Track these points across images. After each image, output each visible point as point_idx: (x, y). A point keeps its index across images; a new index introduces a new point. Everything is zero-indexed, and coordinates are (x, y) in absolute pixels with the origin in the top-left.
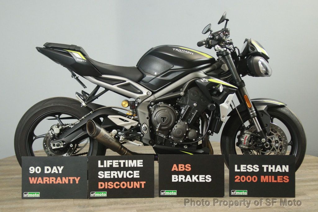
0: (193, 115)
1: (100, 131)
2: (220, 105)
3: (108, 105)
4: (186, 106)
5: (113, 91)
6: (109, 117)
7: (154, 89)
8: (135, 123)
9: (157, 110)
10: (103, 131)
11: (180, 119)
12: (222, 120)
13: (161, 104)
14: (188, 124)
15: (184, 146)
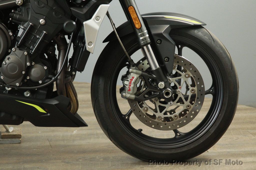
0: (39, 39)
2: (84, 23)
4: (27, 23)
11: (16, 47)
12: (87, 49)
14: (29, 54)
15: (25, 93)
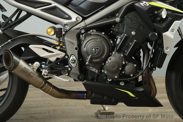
0: (131, 45)
1: (19, 63)
2: (163, 34)
3: (31, 32)
4: (123, 35)
5: (36, 16)
6: (31, 46)
7: (84, 13)
8: (61, 54)
9: (88, 39)
10: (22, 63)
11: (115, 51)
12: (165, 52)
13: (93, 32)
14: (124, 56)
15: (121, 83)
